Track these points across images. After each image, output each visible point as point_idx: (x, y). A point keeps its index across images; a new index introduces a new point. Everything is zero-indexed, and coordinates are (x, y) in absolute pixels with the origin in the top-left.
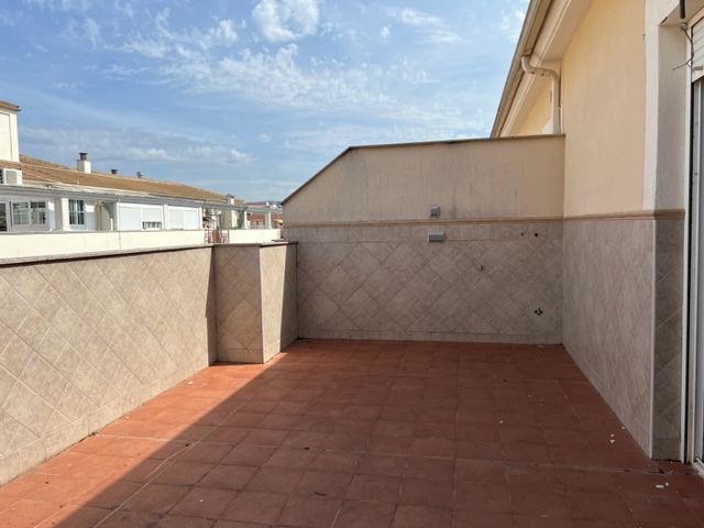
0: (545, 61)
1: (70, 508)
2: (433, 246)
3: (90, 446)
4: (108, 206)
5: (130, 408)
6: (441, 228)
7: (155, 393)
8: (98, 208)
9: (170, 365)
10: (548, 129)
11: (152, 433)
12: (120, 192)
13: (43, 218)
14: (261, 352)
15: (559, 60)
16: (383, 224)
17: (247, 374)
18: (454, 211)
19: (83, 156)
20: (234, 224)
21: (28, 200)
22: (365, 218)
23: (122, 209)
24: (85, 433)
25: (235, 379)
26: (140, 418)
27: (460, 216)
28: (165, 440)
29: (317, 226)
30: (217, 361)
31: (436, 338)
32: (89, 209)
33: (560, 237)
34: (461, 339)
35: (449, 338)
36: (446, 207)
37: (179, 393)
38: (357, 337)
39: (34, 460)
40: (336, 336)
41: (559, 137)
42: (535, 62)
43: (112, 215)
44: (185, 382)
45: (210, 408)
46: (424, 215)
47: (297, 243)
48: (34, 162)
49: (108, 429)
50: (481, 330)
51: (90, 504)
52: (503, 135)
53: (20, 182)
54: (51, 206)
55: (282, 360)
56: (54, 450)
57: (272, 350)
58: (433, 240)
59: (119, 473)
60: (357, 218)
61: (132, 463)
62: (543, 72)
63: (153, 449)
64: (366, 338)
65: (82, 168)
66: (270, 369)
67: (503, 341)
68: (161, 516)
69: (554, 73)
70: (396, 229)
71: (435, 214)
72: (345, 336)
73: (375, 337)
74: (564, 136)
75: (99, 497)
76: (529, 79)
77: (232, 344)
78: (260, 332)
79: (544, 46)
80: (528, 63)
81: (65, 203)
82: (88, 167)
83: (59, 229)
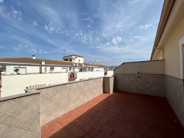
0: (160, 47)
1: (85, 111)
2: (138, 78)
3: (88, 103)
4: (92, 68)
5: (93, 98)
6: (140, 75)
7: (96, 96)
8: (91, 69)
9: (98, 93)
10: (161, 59)
11: (95, 102)
12: (94, 67)
13: (86, 70)
14: (110, 92)
15: (163, 47)
16: (129, 74)
17: (108, 95)
18: (142, 72)
19: (90, 62)
20: (108, 70)
21: (84, 68)
22: (126, 73)
23: (94, 69)
24: (88, 101)
25: (106, 96)
26: (94, 100)
27: (143, 73)
28: (96, 104)
29: (118, 74)
30: (104, 92)
31: (139, 93)
32: (90, 69)
33: (165, 78)
34: (144, 94)
35: (141, 93)
36: (140, 72)
37: (98, 97)
38: (125, 91)
39: (82, 104)
40: (121, 91)
41: (164, 60)
42: (158, 47)
43: (93, 69)
44: (100, 95)
45: (102, 100)
46: (136, 73)
47: (115, 76)
48: (85, 63)
49: (90, 101)
50: (148, 93)
51: (87, 111)
52: (152, 60)
53: (83, 66)
54: (86, 69)
55: (113, 94)
56: (84, 103)
57: (111, 92)
58: (138, 77)
59: (91, 107)
60: (125, 73)
61: (93, 106)
62: (160, 49)
63: (95, 105)
64: (126, 91)
65: (90, 63)
66: (111, 95)
67: (152, 95)
68: (95, 115)
69: (162, 49)
70: (131, 75)
71: (138, 73)
72: (123, 91)
73: (128, 91)
74: (165, 60)
75: (89, 110)
76: (157, 51)
77: (106, 91)
78: (110, 89)
79: (159, 45)
80: (156, 48)
81: (88, 68)
82: (91, 63)
83: (87, 71)
